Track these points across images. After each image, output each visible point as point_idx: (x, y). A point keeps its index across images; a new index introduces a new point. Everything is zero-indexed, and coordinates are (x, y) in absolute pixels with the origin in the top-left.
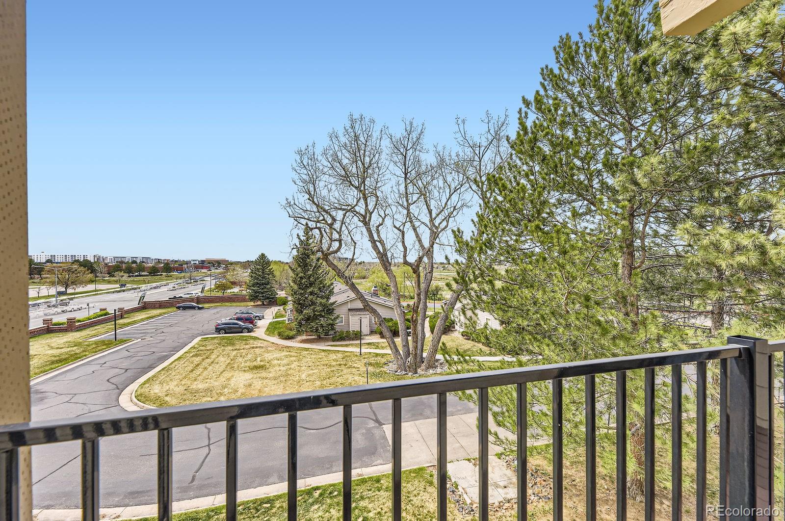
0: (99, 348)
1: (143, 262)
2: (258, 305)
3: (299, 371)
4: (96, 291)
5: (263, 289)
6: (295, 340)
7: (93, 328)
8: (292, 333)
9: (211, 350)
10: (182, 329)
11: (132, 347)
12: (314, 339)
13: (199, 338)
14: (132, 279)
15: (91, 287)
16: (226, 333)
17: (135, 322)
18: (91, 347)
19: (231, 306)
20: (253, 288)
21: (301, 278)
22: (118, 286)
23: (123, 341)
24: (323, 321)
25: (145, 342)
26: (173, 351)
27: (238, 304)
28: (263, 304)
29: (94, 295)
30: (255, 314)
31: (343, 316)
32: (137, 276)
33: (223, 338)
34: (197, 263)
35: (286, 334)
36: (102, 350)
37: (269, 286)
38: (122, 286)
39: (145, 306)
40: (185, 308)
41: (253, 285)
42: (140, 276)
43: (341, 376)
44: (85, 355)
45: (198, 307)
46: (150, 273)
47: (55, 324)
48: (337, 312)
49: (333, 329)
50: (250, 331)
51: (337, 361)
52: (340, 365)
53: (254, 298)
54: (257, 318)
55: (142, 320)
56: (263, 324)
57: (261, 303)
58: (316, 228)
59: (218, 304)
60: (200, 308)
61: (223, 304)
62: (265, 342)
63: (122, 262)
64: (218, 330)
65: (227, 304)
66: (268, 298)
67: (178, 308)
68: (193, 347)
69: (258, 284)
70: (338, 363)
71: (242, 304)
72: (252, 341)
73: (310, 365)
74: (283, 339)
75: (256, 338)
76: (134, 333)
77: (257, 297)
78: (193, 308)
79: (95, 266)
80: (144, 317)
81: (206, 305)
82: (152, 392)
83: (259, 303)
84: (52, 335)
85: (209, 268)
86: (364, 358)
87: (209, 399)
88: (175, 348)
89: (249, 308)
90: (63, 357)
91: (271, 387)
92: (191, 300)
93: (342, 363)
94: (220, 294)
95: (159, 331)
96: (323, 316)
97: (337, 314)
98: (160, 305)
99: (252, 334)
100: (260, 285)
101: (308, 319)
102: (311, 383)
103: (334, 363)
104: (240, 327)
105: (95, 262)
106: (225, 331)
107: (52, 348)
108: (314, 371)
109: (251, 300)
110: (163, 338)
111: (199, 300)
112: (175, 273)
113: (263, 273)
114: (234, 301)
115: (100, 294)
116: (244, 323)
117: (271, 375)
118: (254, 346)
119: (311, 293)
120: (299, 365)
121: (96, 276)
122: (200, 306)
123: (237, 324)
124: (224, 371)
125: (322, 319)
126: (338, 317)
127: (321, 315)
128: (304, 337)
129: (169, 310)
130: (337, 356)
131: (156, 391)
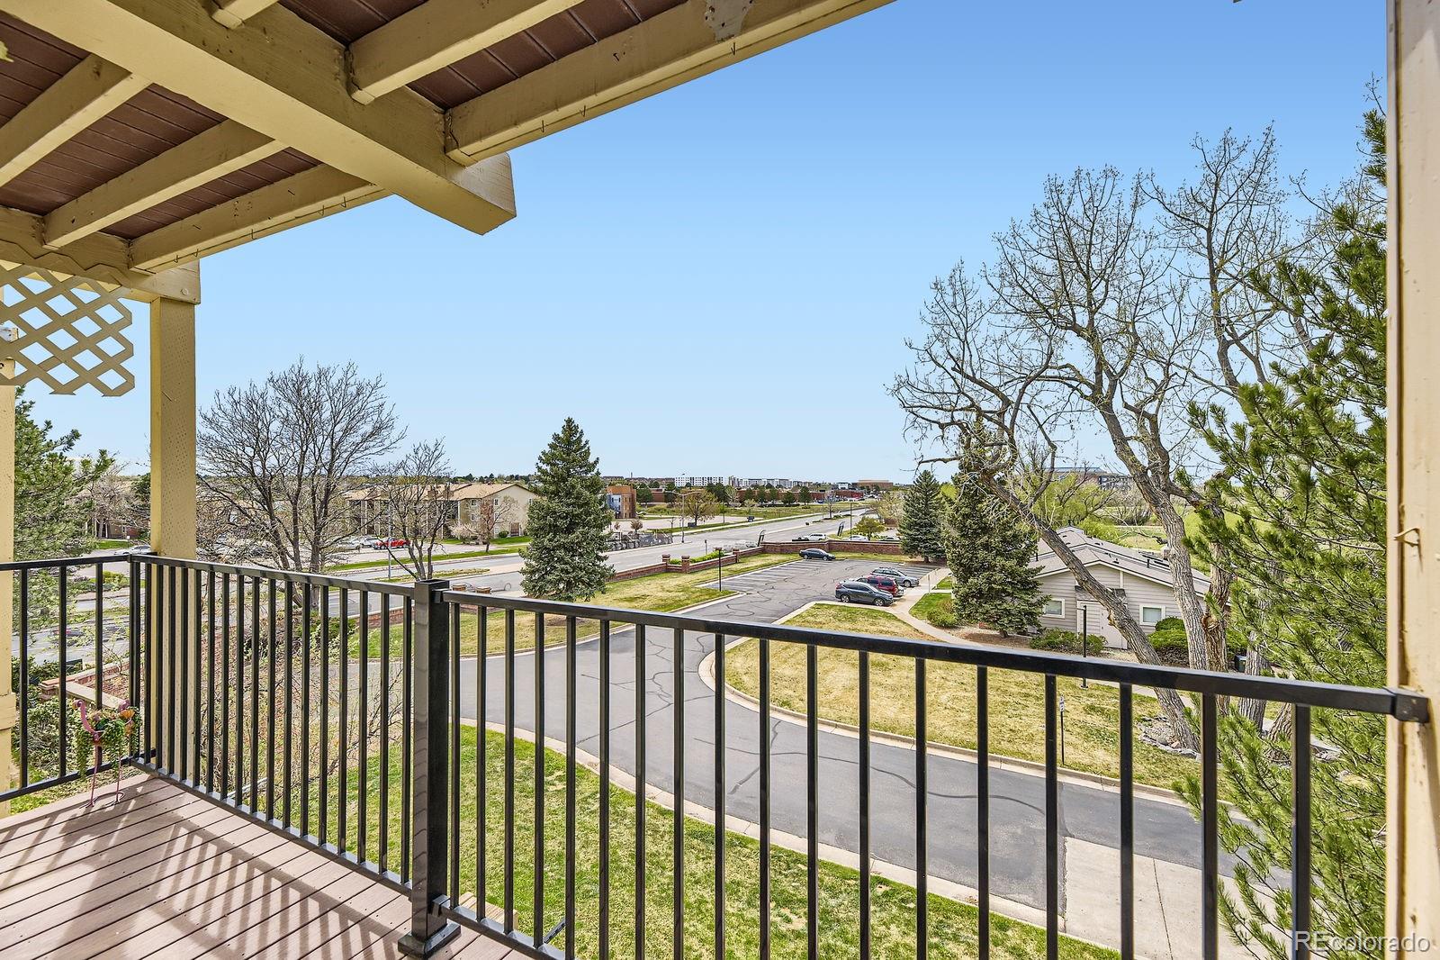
0: (703, 598)
1: (780, 486)
2: (917, 563)
3: (939, 687)
4: (724, 524)
5: (925, 534)
6: (957, 631)
7: (704, 572)
8: (952, 618)
9: (820, 623)
10: (795, 586)
11: (733, 602)
12: (994, 636)
13: (812, 604)
14: (764, 509)
15: (718, 519)
16: (850, 602)
17: (747, 570)
18: (696, 595)
19: (874, 560)
20: (908, 531)
21: (966, 516)
22: (746, 519)
23: (727, 593)
24: (1010, 604)
25: (749, 598)
26: (774, 616)
27: (887, 557)
28: (927, 561)
29: (720, 529)
30: (903, 576)
31: (1063, 600)
32: (770, 506)
33: (842, 609)
34: (847, 487)
35: (941, 618)
36: (704, 601)
37: (935, 530)
38: (751, 519)
39: (765, 549)
40: (811, 556)
41: (910, 527)
42: (774, 505)
43: (1017, 716)
44: (687, 604)
45: (827, 556)
46: (785, 502)
47: (672, 563)
48: (1044, 590)
49: (1033, 623)
50: (886, 604)
51: (1024, 687)
52: (1027, 695)
53: (911, 549)
54: (907, 584)
55: (757, 568)
56: (912, 595)
57: (923, 560)
58: (953, 423)
59: (856, 555)
60: (830, 559)
61: (865, 554)
62: (904, 626)
63: (756, 486)
64: (840, 595)
65: (869, 556)
66: (935, 551)
67: (802, 555)
68: (800, 616)
69: (917, 524)
70: (1024, 691)
71: (894, 557)
72: (883, 621)
73: (965, 681)
74: (935, 626)
75: (894, 618)
76: (742, 585)
77: (915, 548)
78: (821, 557)
79: (727, 491)
80: (759, 563)
81: (839, 555)
82: (733, 665)
83: (920, 558)
84: (669, 574)
85: (860, 496)
86: (1091, 696)
87: (791, 692)
88: (778, 612)
89: (898, 565)
90: (669, 602)
91: (881, 700)
92: (820, 545)
93: (1033, 692)
94: (862, 538)
95: (770, 586)
96: (1009, 595)
97: (1045, 594)
98: (782, 549)
99: (889, 610)
100: (921, 526)
101: (980, 595)
102: (951, 713)
103: (1015, 689)
104: (871, 595)
105: (728, 486)
106: (849, 598)
107: (663, 590)
108: (967, 694)
109: (906, 553)
110: (769, 596)
111: (831, 546)
112: (814, 503)
113: (926, 505)
114: (881, 552)
115: (727, 528)
116: (879, 589)
117: (890, 681)
118: (884, 629)
119: (986, 546)
120: (944, 675)
121: (728, 505)
122: (830, 555)
123: (867, 589)
124: (825, 658)
125: (1009, 599)
126: (1047, 599)
127: (1004, 591)
128: (976, 630)
129: (791, 557)
130: (1027, 677)
131: (738, 665)
